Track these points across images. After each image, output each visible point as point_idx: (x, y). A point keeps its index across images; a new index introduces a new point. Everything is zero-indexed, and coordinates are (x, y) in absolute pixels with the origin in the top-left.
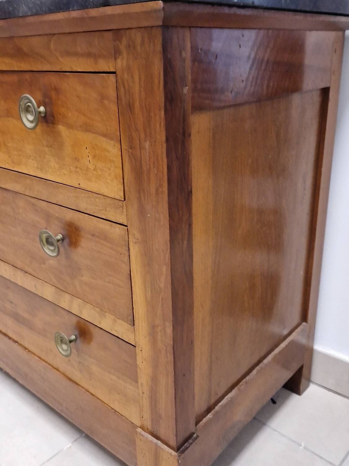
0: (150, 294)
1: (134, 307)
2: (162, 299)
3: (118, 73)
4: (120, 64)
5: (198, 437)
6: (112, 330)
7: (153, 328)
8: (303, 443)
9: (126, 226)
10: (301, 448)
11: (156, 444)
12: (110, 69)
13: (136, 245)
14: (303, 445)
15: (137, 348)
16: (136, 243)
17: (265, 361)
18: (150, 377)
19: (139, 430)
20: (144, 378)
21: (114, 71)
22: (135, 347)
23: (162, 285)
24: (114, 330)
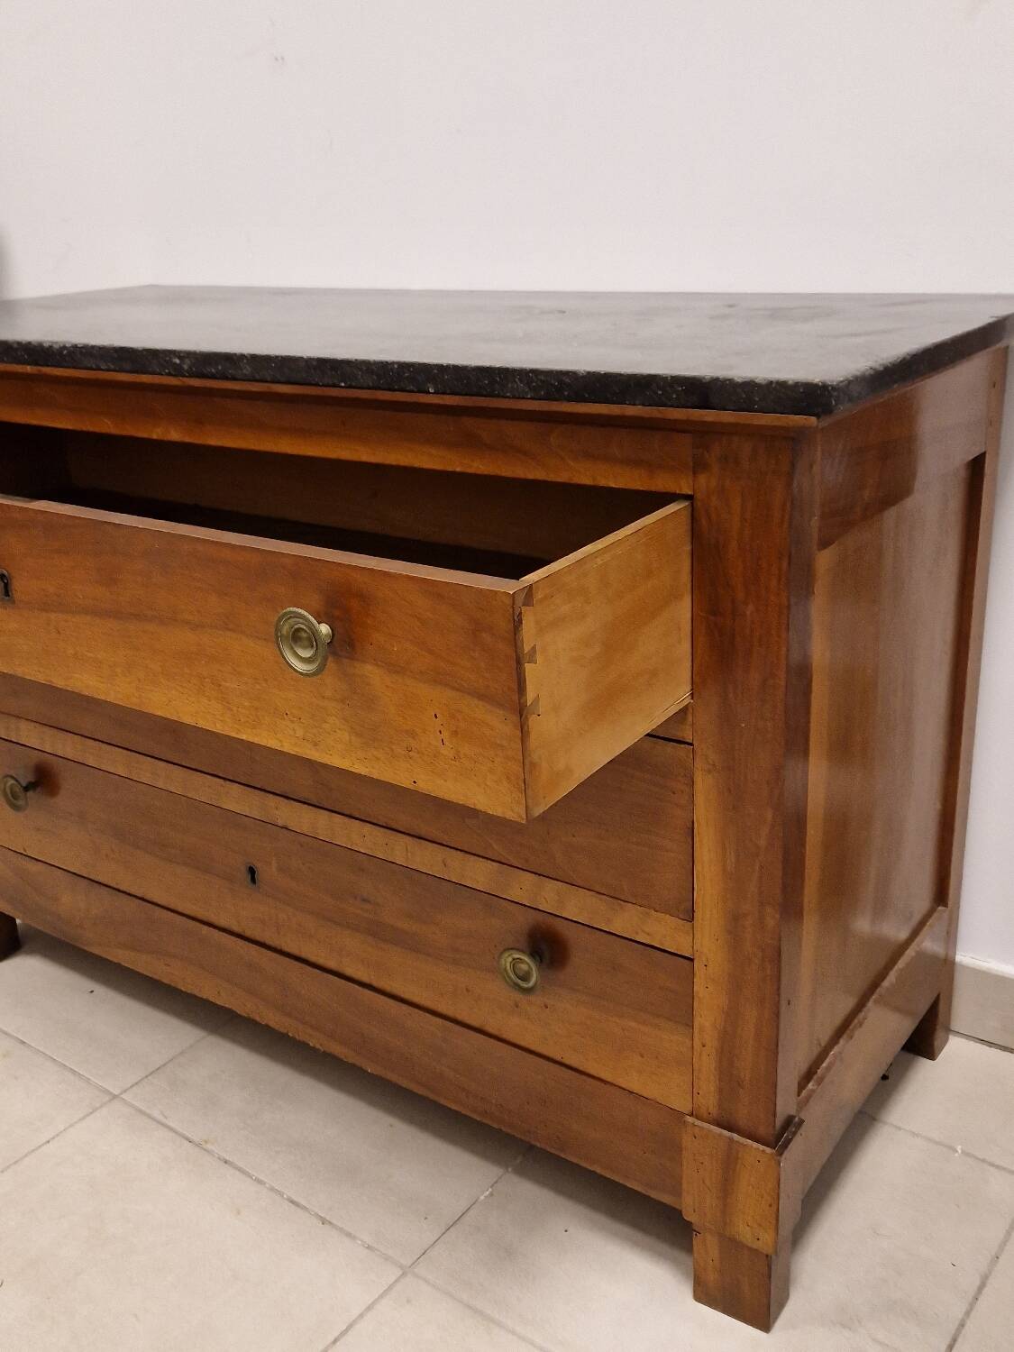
0: (733, 860)
1: (695, 886)
2: (761, 867)
3: (698, 496)
4: (704, 483)
5: (802, 1122)
6: (637, 933)
7: (734, 921)
8: (960, 1147)
9: (692, 744)
10: (956, 1155)
11: (731, 1139)
12: (681, 489)
13: (710, 776)
14: (959, 1148)
15: (695, 961)
16: (709, 772)
17: (886, 984)
18: (723, 1012)
19: (690, 1119)
20: (707, 1016)
21: (690, 493)
22: (692, 960)
23: (763, 842)
24: (643, 931)
